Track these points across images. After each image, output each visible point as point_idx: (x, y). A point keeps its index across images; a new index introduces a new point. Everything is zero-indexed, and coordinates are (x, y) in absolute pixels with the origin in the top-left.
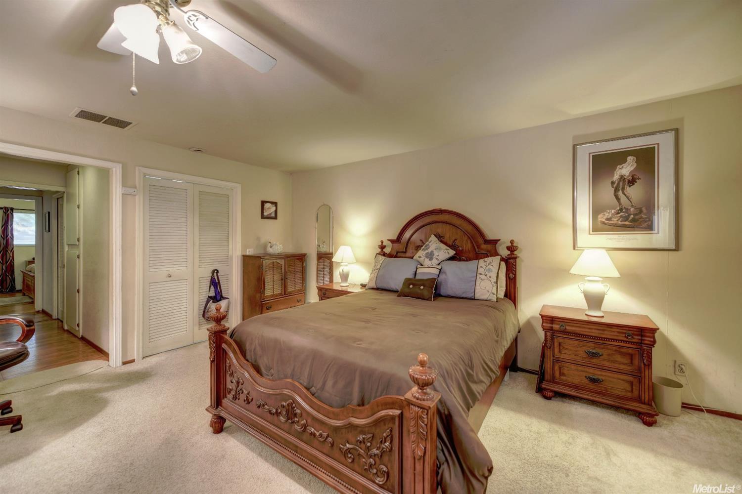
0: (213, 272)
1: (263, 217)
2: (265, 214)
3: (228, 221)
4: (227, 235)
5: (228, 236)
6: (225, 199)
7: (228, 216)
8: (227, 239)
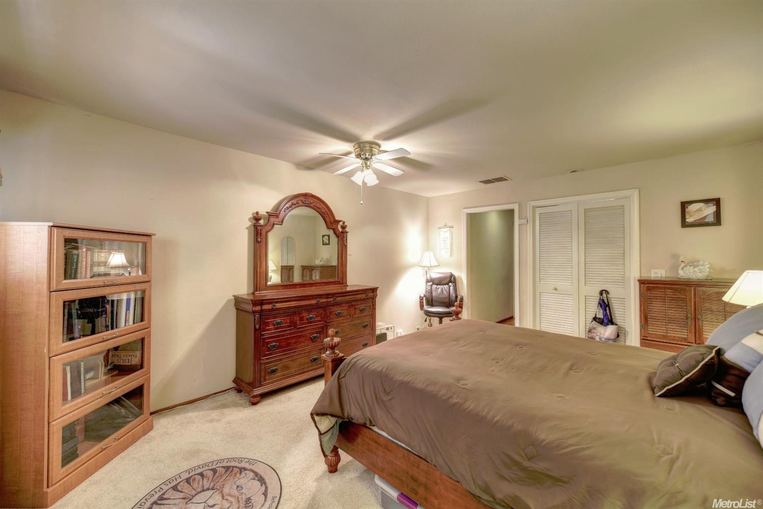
0: (601, 293)
1: (684, 224)
2: (689, 220)
3: (624, 235)
4: (623, 252)
5: (624, 254)
6: (618, 212)
7: (624, 230)
8: (623, 257)
